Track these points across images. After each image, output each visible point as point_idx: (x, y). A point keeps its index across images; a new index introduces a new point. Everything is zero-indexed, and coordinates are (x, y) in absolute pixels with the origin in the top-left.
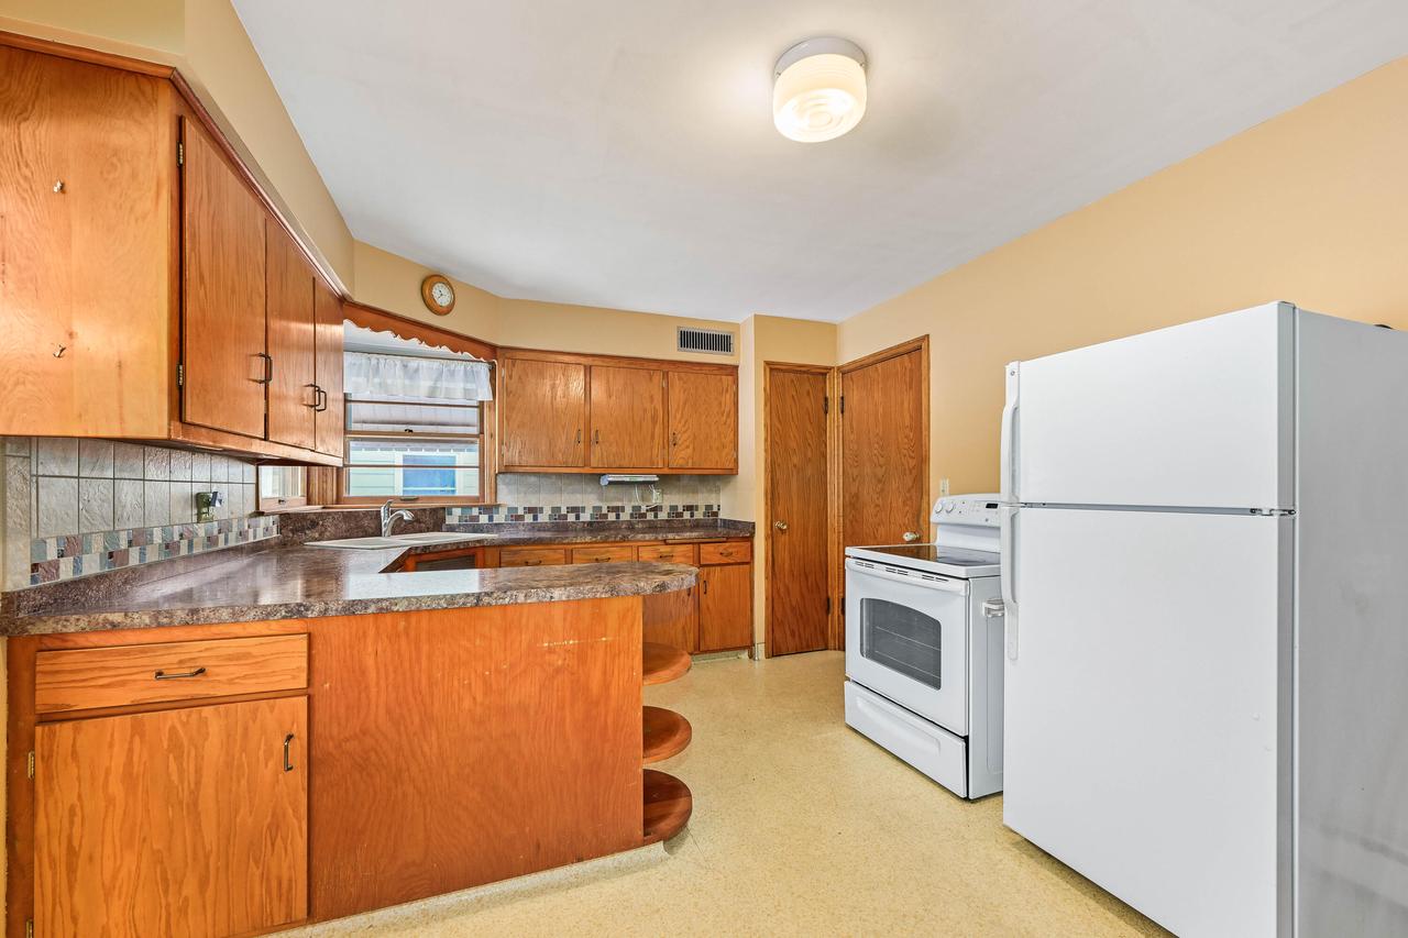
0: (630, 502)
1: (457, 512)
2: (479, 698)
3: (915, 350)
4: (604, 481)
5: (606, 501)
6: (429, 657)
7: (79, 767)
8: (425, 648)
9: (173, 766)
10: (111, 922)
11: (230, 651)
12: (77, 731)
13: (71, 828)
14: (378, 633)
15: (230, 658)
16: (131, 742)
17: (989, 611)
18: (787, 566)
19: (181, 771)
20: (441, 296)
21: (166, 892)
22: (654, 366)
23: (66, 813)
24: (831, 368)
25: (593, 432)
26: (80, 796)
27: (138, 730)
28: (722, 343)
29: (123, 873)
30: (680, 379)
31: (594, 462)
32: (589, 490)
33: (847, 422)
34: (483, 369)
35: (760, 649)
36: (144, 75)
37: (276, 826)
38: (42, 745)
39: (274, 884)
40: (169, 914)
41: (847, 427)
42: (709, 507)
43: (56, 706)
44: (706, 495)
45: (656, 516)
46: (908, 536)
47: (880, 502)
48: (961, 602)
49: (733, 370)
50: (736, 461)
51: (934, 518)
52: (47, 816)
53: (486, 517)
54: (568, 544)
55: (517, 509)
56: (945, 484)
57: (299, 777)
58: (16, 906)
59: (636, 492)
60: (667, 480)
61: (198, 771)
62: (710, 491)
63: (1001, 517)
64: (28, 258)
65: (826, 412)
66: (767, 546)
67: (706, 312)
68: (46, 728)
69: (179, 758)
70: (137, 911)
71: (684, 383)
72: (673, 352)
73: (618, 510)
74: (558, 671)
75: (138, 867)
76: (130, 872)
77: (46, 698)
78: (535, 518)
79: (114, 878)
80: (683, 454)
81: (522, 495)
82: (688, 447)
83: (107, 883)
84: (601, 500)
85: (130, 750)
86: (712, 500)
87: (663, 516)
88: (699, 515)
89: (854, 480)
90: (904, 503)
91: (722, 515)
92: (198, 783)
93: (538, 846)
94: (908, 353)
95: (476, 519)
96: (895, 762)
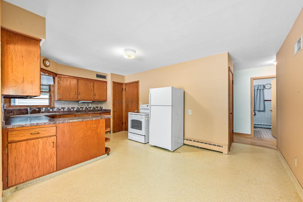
0: (85, 106)
1: (44, 109)
2: (82, 135)
3: (137, 82)
4: (80, 102)
5: (80, 106)
6: (75, 129)
7: (16, 150)
8: (74, 128)
9: (34, 149)
10: (23, 175)
11: (43, 130)
12: (16, 144)
13: (15, 160)
14: (67, 126)
15: (43, 131)
16: (26, 145)
17: (147, 119)
18: (116, 117)
19: (35, 149)
20: (47, 63)
21: (32, 169)
22: (91, 80)
23: (14, 158)
24: (123, 83)
25: (79, 93)
26: (17, 155)
27: (27, 143)
28: (104, 77)
29: (25, 167)
30: (96, 83)
31: (79, 98)
32: (76, 104)
33: (126, 93)
34: (51, 78)
35: (112, 132)
36: (36, 40)
37: (51, 156)
38: (10, 147)
39: (51, 166)
40: (33, 173)
41: (126, 94)
42: (101, 107)
43: (12, 140)
44: (100, 105)
45: (90, 109)
46: (136, 111)
47: (132, 106)
48: (144, 118)
49: (106, 82)
50: (107, 98)
51: (140, 108)
52: (11, 159)
53: (52, 110)
54: (75, 114)
55: (59, 108)
56: (141, 103)
57: (55, 149)
58: (4, 175)
59: (86, 104)
60: (93, 102)
61: (38, 149)
62: (101, 104)
63: (149, 107)
64: (16, 67)
65: (123, 91)
66: (113, 114)
67: (101, 71)
68: (10, 144)
69: (35, 148)
70: (27, 173)
71: (97, 84)
72: (95, 78)
73: (82, 108)
74: (94, 130)
75: (28, 166)
76: (26, 167)
77: (10, 139)
78: (64, 110)
79: (23, 168)
80: (97, 97)
81: (60, 105)
82: (98, 96)
83: (22, 169)
84: (79, 106)
85: (26, 147)
86: (101, 106)
87: (92, 109)
88: (99, 109)
89: (127, 102)
90: (135, 106)
91: (103, 109)
92: (38, 151)
93: (91, 156)
94: (136, 83)
95: (49, 110)
96: (136, 142)
